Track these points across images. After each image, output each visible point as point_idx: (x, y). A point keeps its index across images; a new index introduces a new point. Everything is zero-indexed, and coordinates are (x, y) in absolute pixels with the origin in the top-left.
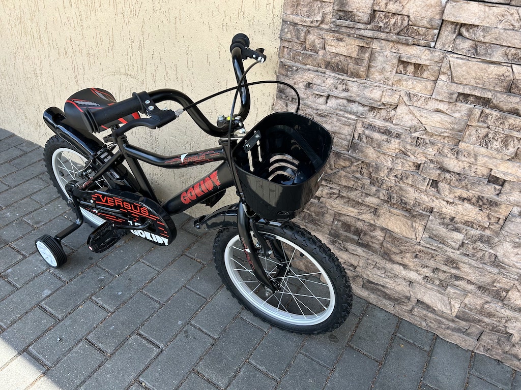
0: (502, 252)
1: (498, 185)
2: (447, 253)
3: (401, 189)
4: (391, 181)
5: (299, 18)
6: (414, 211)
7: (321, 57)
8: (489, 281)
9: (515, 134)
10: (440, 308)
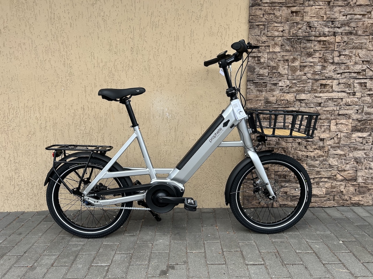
0: (331, 162)
1: (322, 141)
2: (316, 170)
3: (297, 152)
4: (293, 151)
5: (253, 106)
6: (302, 159)
7: (262, 117)
8: (330, 174)
9: (323, 125)
10: (320, 194)
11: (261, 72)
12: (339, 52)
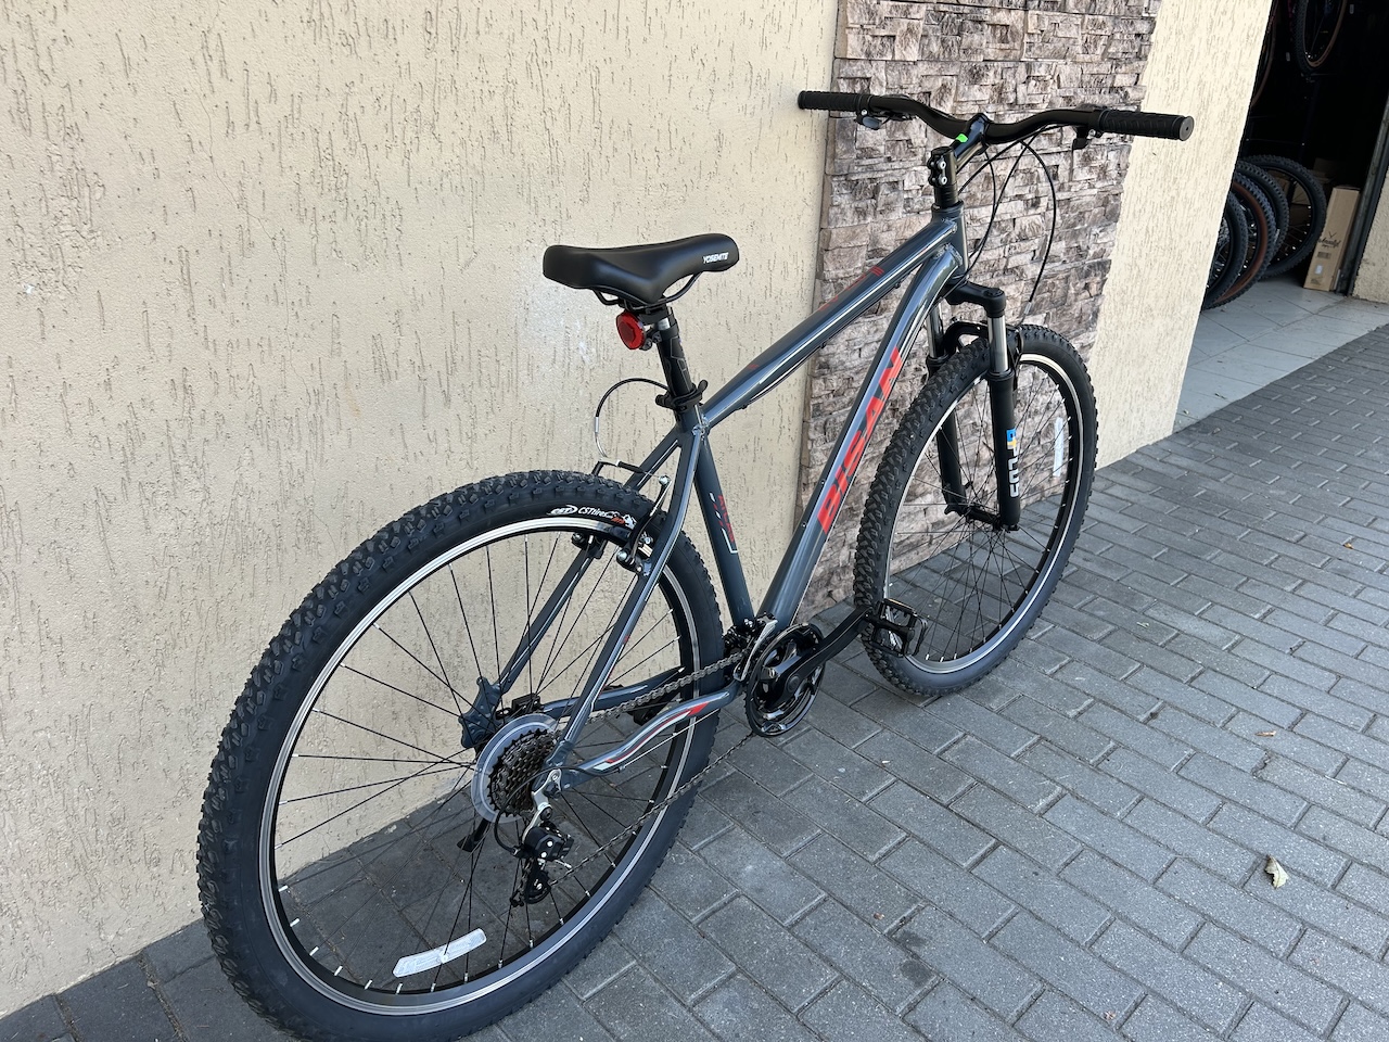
11: (868, 138)
12: (1029, 67)
